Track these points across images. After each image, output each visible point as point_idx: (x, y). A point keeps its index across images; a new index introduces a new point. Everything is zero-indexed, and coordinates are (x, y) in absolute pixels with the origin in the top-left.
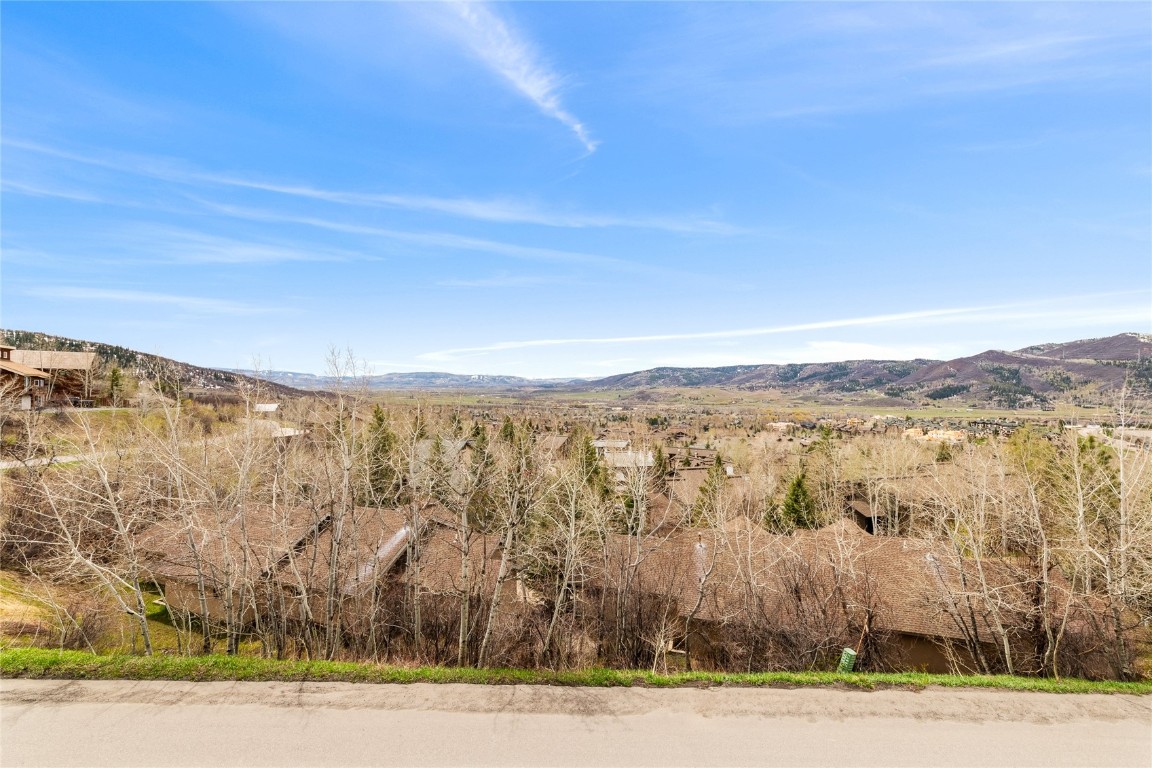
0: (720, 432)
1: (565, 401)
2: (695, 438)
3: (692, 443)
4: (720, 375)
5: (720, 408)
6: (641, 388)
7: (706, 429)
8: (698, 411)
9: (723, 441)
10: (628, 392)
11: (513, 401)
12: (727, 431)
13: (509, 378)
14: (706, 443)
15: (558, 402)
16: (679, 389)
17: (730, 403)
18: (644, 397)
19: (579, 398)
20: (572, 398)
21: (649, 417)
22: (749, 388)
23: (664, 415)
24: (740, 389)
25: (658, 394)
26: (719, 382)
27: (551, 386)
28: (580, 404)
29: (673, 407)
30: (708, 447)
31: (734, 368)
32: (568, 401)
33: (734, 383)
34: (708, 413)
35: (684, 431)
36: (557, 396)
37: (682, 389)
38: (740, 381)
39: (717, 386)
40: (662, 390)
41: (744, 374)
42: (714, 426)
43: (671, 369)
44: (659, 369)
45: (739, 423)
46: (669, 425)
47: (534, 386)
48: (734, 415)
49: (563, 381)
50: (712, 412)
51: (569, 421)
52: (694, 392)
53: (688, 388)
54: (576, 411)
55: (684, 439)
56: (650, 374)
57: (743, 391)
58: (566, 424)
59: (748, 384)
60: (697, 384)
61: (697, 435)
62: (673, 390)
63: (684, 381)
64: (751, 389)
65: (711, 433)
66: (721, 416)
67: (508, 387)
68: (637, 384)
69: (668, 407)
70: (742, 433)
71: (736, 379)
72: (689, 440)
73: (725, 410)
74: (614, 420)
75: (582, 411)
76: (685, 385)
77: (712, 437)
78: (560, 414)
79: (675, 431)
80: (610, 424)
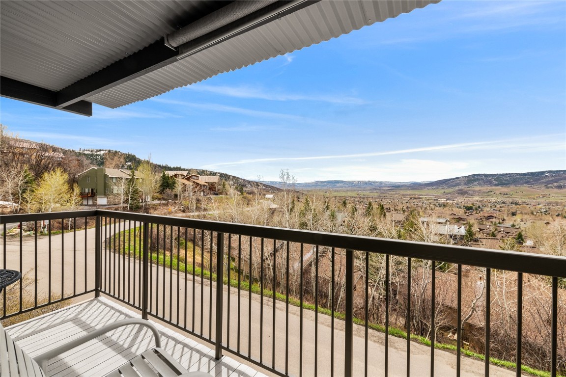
0: (526, 217)
1: (407, 195)
2: (504, 220)
3: (499, 223)
4: (528, 178)
5: (528, 201)
6: (460, 187)
7: (514, 214)
8: (508, 202)
9: (529, 224)
10: (451, 190)
11: (376, 194)
12: (533, 216)
13: (374, 182)
14: (511, 223)
15: (403, 195)
16: (490, 188)
17: (537, 197)
18: (462, 193)
19: (417, 193)
20: (412, 193)
21: (466, 205)
22: (556, 187)
23: (478, 204)
24: (548, 188)
25: (474, 191)
26: (527, 183)
27: (399, 186)
28: (417, 196)
29: (485, 200)
30: (513, 226)
31: (543, 173)
32: (410, 195)
33: (542, 183)
34: (516, 204)
35: (495, 215)
36: (402, 192)
37: (494, 187)
38: (548, 181)
39: (525, 185)
40: (477, 188)
41: (552, 176)
42: (521, 213)
43: (484, 175)
44: (474, 175)
45: (546, 211)
46: (482, 210)
47: (389, 187)
48: (541, 206)
49: (406, 184)
50: (520, 203)
51: (409, 206)
52: (504, 190)
53: (499, 187)
54: (415, 200)
55: (494, 220)
56: (467, 179)
57: (550, 189)
58: (407, 208)
59: (555, 184)
60: (506, 184)
61: (505, 218)
62: (486, 188)
63: (496, 182)
64: (560, 187)
65: (518, 218)
66: (529, 206)
67: (374, 187)
68: (458, 185)
69: (481, 199)
70: (548, 218)
71: (544, 180)
72: (497, 221)
73: (533, 202)
74: (440, 207)
75: (418, 200)
76: (496, 185)
77: (519, 220)
78: (404, 202)
79: (486, 215)
80: (437, 208)
